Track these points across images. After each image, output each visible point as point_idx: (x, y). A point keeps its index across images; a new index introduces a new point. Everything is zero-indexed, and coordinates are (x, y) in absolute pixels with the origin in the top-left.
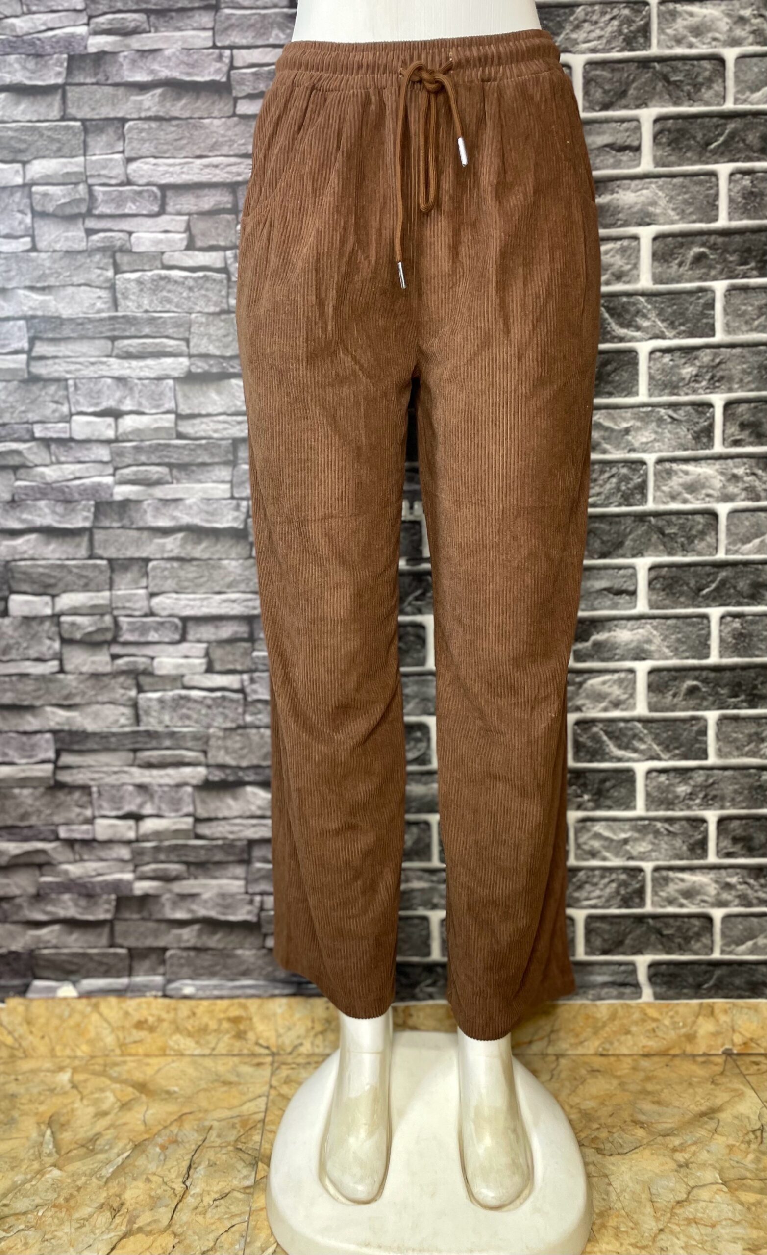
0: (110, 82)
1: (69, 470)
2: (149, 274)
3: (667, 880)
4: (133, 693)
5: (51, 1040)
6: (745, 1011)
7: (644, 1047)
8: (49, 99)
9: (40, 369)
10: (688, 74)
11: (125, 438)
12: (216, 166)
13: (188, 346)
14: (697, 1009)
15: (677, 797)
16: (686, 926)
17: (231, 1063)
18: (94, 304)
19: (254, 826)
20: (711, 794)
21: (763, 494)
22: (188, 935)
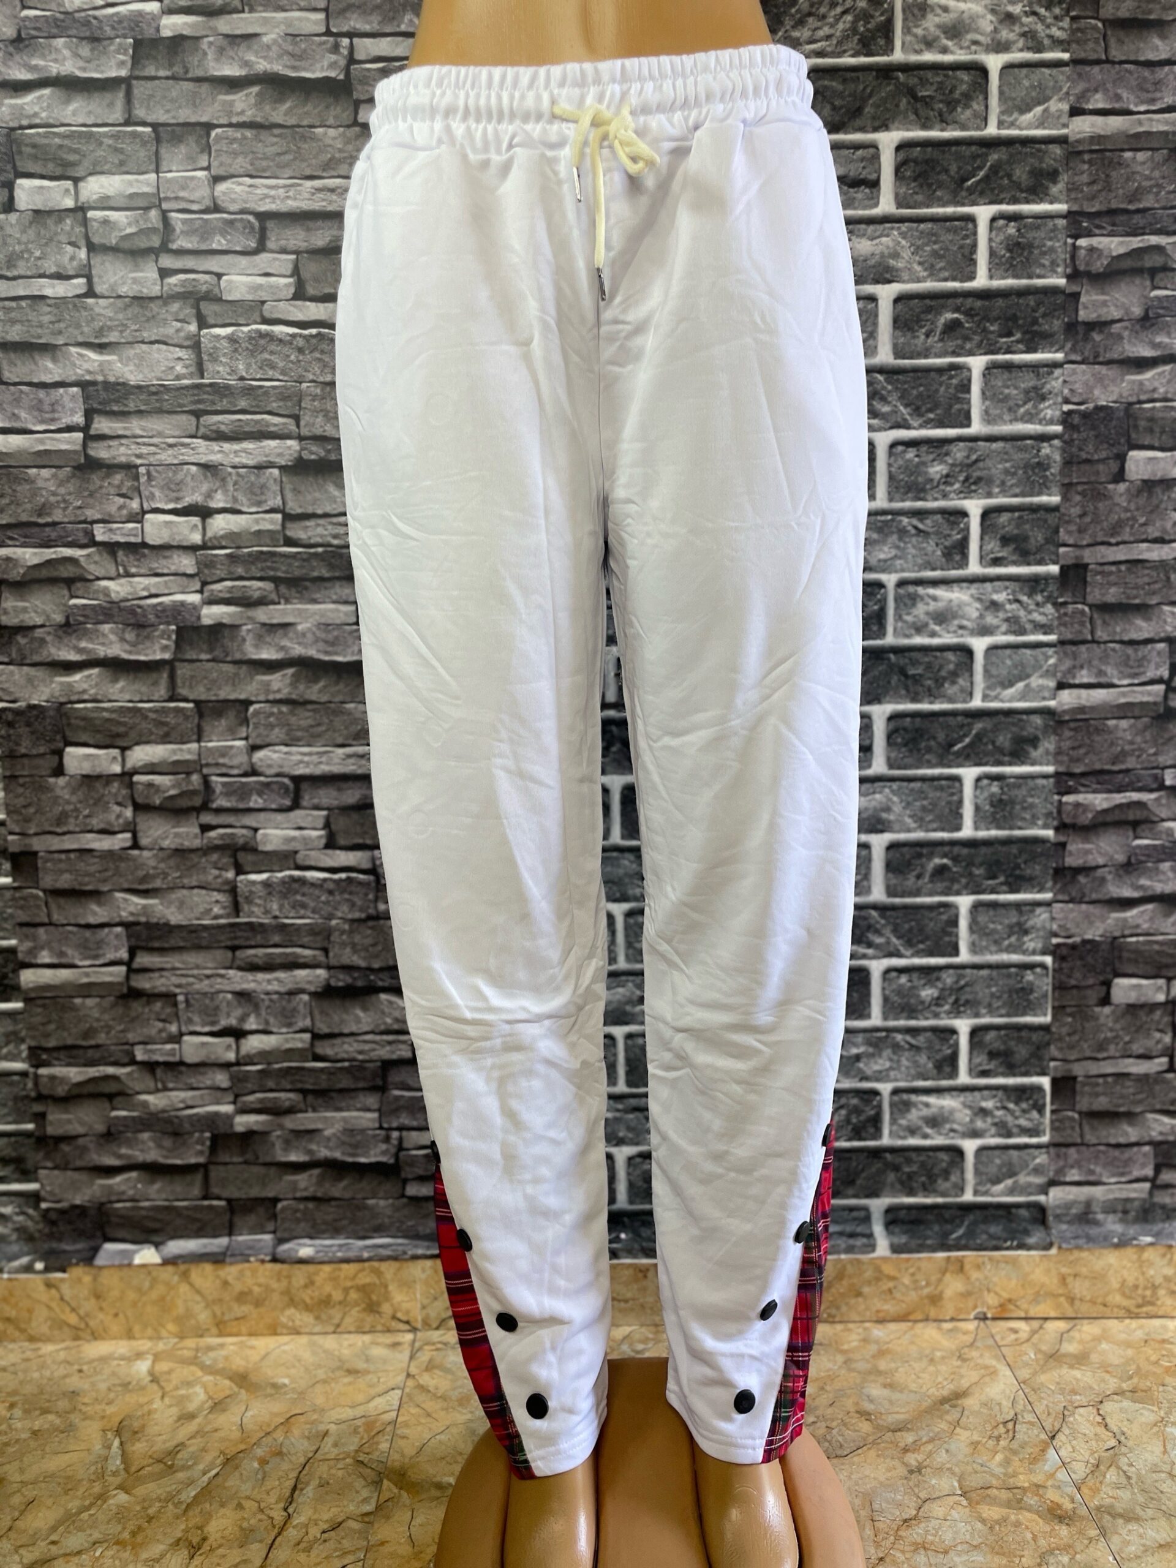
0: (190, 75)
1: (142, 584)
2: (246, 329)
3: (907, 1106)
4: (230, 875)
5: (126, 1317)
6: (1003, 1265)
7: (878, 1311)
8: (108, 96)
9: (101, 452)
10: (941, 87)
11: (216, 543)
12: (332, 190)
13: (298, 426)
14: (943, 1264)
15: (923, 1002)
16: (931, 1161)
17: (360, 1344)
18: (172, 368)
19: (390, 1043)
20: (963, 998)
21: (1028, 626)
22: (304, 1182)
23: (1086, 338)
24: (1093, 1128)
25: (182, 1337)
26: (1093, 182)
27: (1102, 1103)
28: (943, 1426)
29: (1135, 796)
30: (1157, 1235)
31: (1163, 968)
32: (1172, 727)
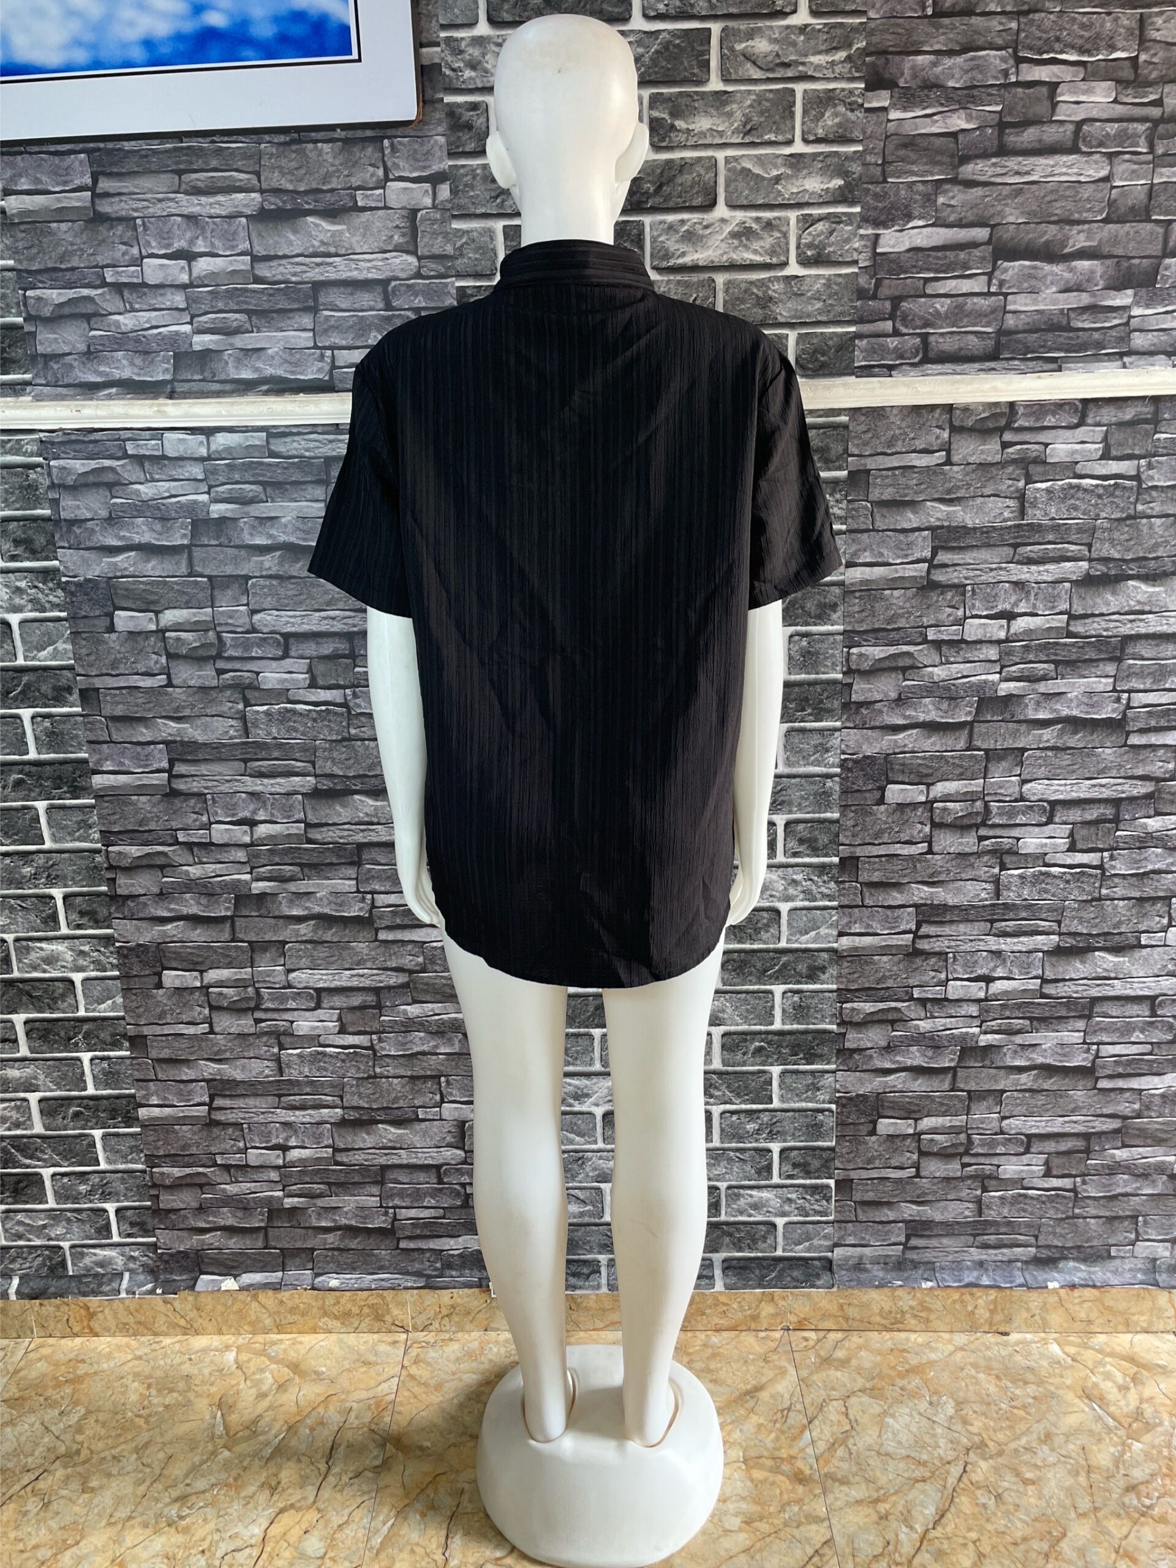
0: (232, 544)
1: (211, 869)
2: (276, 707)
3: (738, 1196)
4: (276, 1050)
5: (217, 1321)
6: (800, 1298)
7: (717, 1324)
8: (176, 557)
9: (180, 785)
11: (260, 842)
12: (333, 618)
13: (314, 768)
14: (760, 1296)
15: (747, 1132)
16: (754, 1231)
17: (371, 1341)
18: (227, 732)
19: (387, 1154)
20: (775, 1130)
21: (819, 896)
22: (332, 1239)
23: (857, 712)
24: (864, 1212)
25: (254, 1333)
26: (862, 611)
27: (870, 1196)
28: (742, 1412)
29: (893, 1004)
30: (904, 1280)
31: (912, 1112)
32: (918, 961)
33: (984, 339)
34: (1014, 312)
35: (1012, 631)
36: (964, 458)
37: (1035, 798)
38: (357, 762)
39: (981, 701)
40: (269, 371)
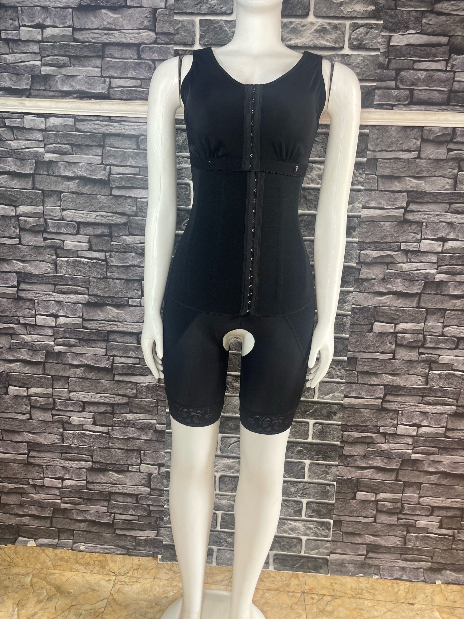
0: (54, 175)
1: (35, 337)
2: (72, 259)
3: (284, 524)
4: (61, 430)
5: (25, 561)
6: (311, 578)
7: (269, 587)
8: (27, 179)
9: (23, 294)
11: (60, 326)
12: (102, 216)
13: (88, 291)
14: (291, 575)
15: (291, 492)
16: (291, 542)
17: (98, 579)
18: (47, 270)
19: (112, 487)
20: (305, 492)
21: (335, 376)
22: (83, 526)
23: (362, 284)
24: (347, 537)
25: (42, 569)
26: (368, 232)
27: (350, 530)
29: (369, 434)
30: (365, 574)
31: (374, 490)
32: (383, 414)
33: (442, 94)
34: (458, 81)
35: (445, 248)
36: (427, 156)
37: (450, 335)
38: (110, 290)
39: (426, 283)
40: (78, 87)
